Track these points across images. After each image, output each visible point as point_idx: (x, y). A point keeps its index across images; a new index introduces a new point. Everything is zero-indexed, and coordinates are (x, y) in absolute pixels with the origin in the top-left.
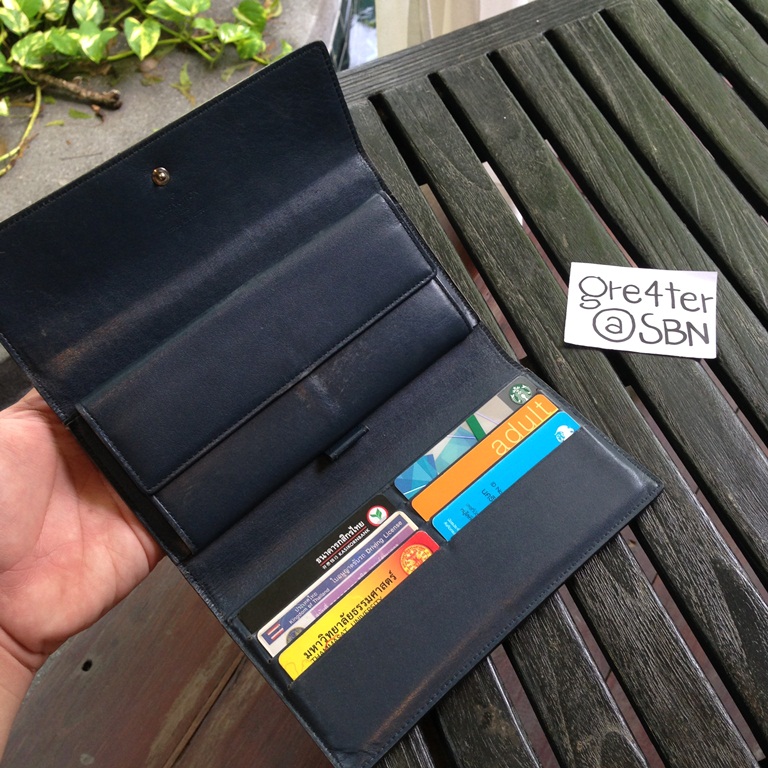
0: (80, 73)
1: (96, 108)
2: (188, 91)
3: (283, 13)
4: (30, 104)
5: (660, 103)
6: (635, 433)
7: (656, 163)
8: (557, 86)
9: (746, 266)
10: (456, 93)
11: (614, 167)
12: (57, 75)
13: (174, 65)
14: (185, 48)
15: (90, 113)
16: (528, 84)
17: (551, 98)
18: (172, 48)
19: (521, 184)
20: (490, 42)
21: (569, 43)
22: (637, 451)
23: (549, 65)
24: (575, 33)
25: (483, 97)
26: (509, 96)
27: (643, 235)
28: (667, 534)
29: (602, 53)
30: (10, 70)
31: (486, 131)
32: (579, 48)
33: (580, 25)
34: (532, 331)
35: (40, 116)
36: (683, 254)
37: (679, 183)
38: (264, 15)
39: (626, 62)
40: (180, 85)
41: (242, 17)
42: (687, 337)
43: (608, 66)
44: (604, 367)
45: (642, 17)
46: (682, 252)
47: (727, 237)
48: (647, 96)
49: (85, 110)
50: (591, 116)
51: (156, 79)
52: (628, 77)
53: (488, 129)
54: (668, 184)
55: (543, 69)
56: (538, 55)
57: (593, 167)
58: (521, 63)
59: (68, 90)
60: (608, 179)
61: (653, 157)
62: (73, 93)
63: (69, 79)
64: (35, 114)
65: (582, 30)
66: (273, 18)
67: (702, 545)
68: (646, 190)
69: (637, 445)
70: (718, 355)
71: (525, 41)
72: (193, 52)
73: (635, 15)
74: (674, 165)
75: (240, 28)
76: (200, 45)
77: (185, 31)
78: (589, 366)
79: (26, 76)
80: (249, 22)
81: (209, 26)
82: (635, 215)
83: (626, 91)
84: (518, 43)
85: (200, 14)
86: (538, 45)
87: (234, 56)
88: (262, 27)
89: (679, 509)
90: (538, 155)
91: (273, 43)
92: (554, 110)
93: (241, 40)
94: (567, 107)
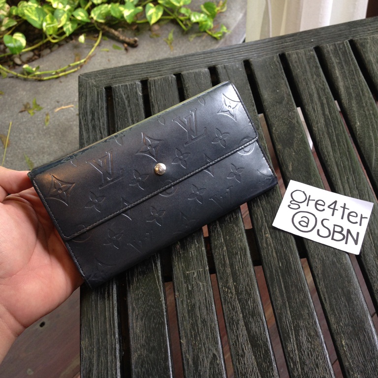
0: (122, 27)
1: (126, 45)
2: (171, 43)
3: (227, 11)
4: (96, 39)
5: (369, 97)
6: (298, 290)
7: (357, 132)
8: (313, 78)
10: (256, 73)
11: (331, 130)
12: (111, 26)
13: (167, 30)
14: (174, 22)
15: (122, 47)
16: (297, 74)
17: (307, 84)
18: (168, 21)
19: (276, 130)
20: (282, 48)
21: (326, 55)
22: (296, 300)
23: (312, 65)
24: (331, 50)
25: (269, 77)
26: (283, 79)
27: (337, 172)
28: (299, 356)
29: (344, 63)
30: (89, 21)
31: (266, 96)
32: (331, 59)
33: (336, 47)
34: (257, 215)
35: (99, 45)
36: (357, 188)
37: (366, 146)
38: (216, 10)
39: (356, 71)
40: (168, 39)
41: (204, 10)
43: (345, 72)
44: (291, 245)
45: (372, 46)
46: (357, 186)
48: (362, 92)
49: (120, 45)
50: (327, 98)
51: (157, 35)
52: (355, 79)
53: (266, 95)
54: (361, 145)
55: (307, 67)
56: (307, 59)
57: (319, 127)
58: (296, 62)
59: (114, 34)
60: (326, 136)
61: (356, 128)
62: (116, 36)
63: (116, 30)
64: (96, 44)
65: (335, 49)
66: (221, 13)
67: (318, 368)
68: (346, 147)
69: (297, 296)
70: (360, 253)
71: (302, 50)
72: (177, 24)
73: (368, 45)
74: (367, 135)
75: (202, 15)
76: (182, 21)
77: (176, 13)
78: (283, 243)
79: (96, 25)
80: (208, 13)
81: (187, 12)
82: (335, 160)
83: (351, 87)
84: (298, 51)
85: (184, 6)
86: (309, 53)
87: (197, 29)
88: (214, 16)
89: (311, 343)
90: (290, 115)
91: (218, 25)
92: (307, 91)
93: (201, 22)
94: (314, 90)
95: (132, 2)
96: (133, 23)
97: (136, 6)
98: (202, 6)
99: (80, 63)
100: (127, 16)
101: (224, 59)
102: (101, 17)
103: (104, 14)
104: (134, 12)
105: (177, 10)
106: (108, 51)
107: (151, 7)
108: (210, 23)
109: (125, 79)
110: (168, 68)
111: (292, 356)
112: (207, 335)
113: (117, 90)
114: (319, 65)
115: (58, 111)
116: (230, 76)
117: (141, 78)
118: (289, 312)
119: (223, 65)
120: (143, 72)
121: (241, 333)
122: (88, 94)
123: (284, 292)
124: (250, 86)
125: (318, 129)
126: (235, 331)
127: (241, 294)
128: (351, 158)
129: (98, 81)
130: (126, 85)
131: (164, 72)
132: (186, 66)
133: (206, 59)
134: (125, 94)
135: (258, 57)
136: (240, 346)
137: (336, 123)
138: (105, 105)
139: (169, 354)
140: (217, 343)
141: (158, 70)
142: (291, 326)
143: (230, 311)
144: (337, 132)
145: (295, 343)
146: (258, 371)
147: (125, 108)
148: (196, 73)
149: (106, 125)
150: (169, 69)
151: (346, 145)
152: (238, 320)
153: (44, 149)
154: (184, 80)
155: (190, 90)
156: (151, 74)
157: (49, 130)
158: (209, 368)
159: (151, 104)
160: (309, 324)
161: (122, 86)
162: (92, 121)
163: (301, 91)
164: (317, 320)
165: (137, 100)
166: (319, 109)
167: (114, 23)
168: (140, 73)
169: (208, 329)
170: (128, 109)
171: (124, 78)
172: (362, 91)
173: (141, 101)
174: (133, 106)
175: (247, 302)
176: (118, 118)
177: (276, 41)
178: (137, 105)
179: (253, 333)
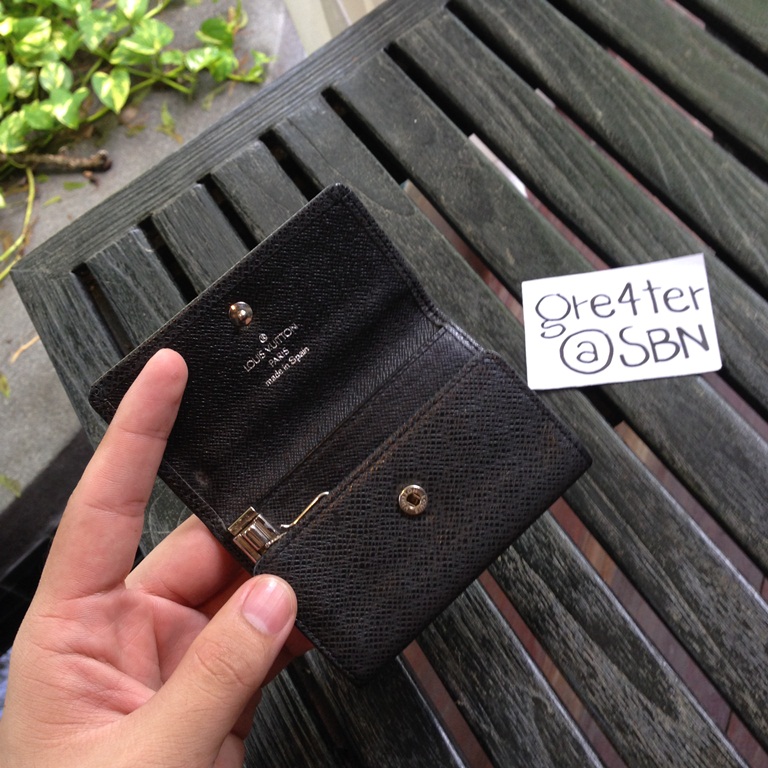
0: (65, 142)
1: (89, 174)
2: (173, 131)
3: (250, 22)
4: (25, 188)
5: (596, 53)
6: (637, 492)
7: (605, 131)
8: (471, 65)
9: (739, 237)
10: (356, 106)
11: (554, 149)
12: (44, 151)
13: (153, 108)
14: (160, 87)
15: (82, 180)
16: (436, 72)
17: (465, 82)
18: (147, 91)
19: (447, 199)
20: (385, 34)
22: (643, 514)
23: (457, 42)
25: (386, 103)
26: (415, 93)
27: (604, 227)
28: (702, 622)
29: (517, 10)
31: (397, 143)
32: (489, 13)
35: (37, 197)
36: (657, 239)
37: (636, 149)
38: (229, 30)
40: (164, 126)
41: (206, 39)
42: (680, 348)
43: (526, 25)
44: (583, 410)
46: (654, 236)
47: (708, 203)
49: (78, 179)
50: (517, 92)
51: (140, 128)
52: (551, 30)
53: (396, 139)
54: (624, 153)
55: (451, 50)
56: (442, 35)
57: (529, 155)
59: (55, 164)
60: (550, 165)
61: (598, 124)
62: (62, 165)
63: (55, 153)
64: (31, 198)
66: (241, 30)
68: (598, 169)
69: (641, 506)
70: (723, 362)
71: (426, 21)
72: (168, 88)
74: (626, 127)
75: (208, 50)
76: (174, 80)
77: (155, 70)
78: (566, 413)
79: (12, 162)
80: (216, 41)
81: (176, 58)
82: (588, 203)
83: (552, 49)
84: (417, 26)
85: (165, 48)
86: (440, 22)
87: (209, 81)
88: (230, 43)
89: (712, 584)
90: (461, 157)
91: (246, 58)
92: (471, 96)
93: (212, 64)
94: (486, 88)
95: (62, 86)
96: (83, 126)
97: (73, 90)
98: (200, 35)
99: (17, 248)
100: (64, 118)
101: (282, 108)
102: (14, 142)
103: (18, 135)
104: (74, 102)
105: (154, 63)
106: (60, 201)
107: (102, 79)
108: (229, 59)
109: (104, 235)
110: (180, 175)
111: (687, 629)
112: (503, 667)
113: (99, 264)
114: (471, 35)
115: (18, 360)
116: (309, 135)
117: (135, 218)
118: (641, 545)
119: (285, 120)
120: (134, 206)
121: (568, 631)
122: (45, 299)
123: (613, 508)
124: (357, 135)
125: (528, 159)
126: (554, 633)
127: (531, 551)
128: (617, 187)
129: (53, 263)
130: (113, 247)
131: (176, 185)
132: (214, 155)
133: (245, 124)
134: (118, 266)
135: (347, 72)
136: (578, 658)
137: (557, 130)
138: (88, 305)
139: (448, 741)
140: (531, 674)
141: (161, 188)
142: (658, 572)
143: (526, 597)
144: (567, 149)
145: (681, 600)
146: (635, 691)
147: (133, 293)
148: (239, 159)
149: (109, 344)
150: (184, 176)
151: (595, 165)
152: (551, 608)
153: (24, 444)
154: (223, 185)
155: (245, 198)
156: (152, 201)
157: (17, 402)
158: (537, 731)
159: (180, 261)
160: (691, 550)
161: (105, 251)
162: (77, 348)
163: (460, 101)
164: (703, 535)
165: (149, 265)
166: (512, 119)
167: (46, 142)
168: (129, 210)
169: (499, 655)
170: (139, 292)
171: (101, 234)
172: (577, 46)
173: (157, 264)
174: (146, 282)
175: (550, 563)
176: (127, 318)
177: (365, 27)
178: (153, 275)
179: (591, 619)
